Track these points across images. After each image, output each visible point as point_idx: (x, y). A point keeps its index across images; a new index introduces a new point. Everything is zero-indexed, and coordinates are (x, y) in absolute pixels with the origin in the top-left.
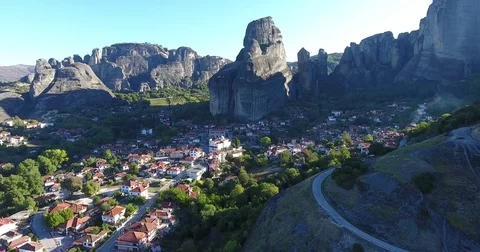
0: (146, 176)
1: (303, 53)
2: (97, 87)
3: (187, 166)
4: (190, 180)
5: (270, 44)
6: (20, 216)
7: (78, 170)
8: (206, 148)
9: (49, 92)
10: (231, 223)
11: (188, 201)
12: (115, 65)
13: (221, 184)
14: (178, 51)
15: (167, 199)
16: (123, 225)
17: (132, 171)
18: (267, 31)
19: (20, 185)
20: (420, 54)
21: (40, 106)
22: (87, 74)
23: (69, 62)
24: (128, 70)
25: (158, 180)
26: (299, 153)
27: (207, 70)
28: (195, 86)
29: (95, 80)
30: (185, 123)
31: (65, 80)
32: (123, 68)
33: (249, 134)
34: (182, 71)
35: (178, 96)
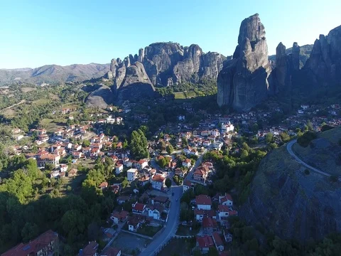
0: (193, 145)
1: (280, 47)
2: (146, 81)
3: (212, 141)
4: (216, 149)
5: (257, 41)
6: (146, 160)
8: (220, 130)
9: (124, 85)
12: (152, 63)
13: (233, 153)
14: (190, 48)
16: (192, 169)
17: (184, 142)
18: (254, 29)
21: (120, 96)
22: (142, 71)
24: (159, 66)
25: (199, 148)
26: (277, 135)
27: (208, 66)
28: (200, 82)
29: (146, 77)
30: (204, 112)
31: (131, 76)
32: (157, 65)
33: (244, 122)
34: (193, 67)
35: (190, 90)
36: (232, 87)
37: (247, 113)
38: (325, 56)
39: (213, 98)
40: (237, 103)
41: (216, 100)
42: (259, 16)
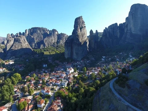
0: (49, 85)
1: (91, 32)
2: (27, 46)
3: (61, 81)
4: (64, 86)
5: (82, 27)
6: (8, 105)
7: (25, 83)
9: (12, 48)
10: (83, 106)
11: (66, 96)
12: (32, 37)
13: (74, 88)
14: (52, 31)
15: (58, 96)
16: (45, 108)
17: (43, 83)
18: (81, 22)
19: (7, 90)
20: (127, 32)
21: (9, 54)
22: (24, 40)
23: (18, 35)
25: (53, 87)
26: (97, 74)
27: (61, 39)
28: (57, 46)
29: (27, 43)
30: (57, 62)
31: (17, 43)
32: (35, 38)
33: (79, 66)
34: (54, 39)
35: (52, 50)
36: (72, 48)
37: (80, 62)
38: (108, 36)
39: (63, 54)
40: (75, 56)
41: (64, 55)
42: (82, 17)
